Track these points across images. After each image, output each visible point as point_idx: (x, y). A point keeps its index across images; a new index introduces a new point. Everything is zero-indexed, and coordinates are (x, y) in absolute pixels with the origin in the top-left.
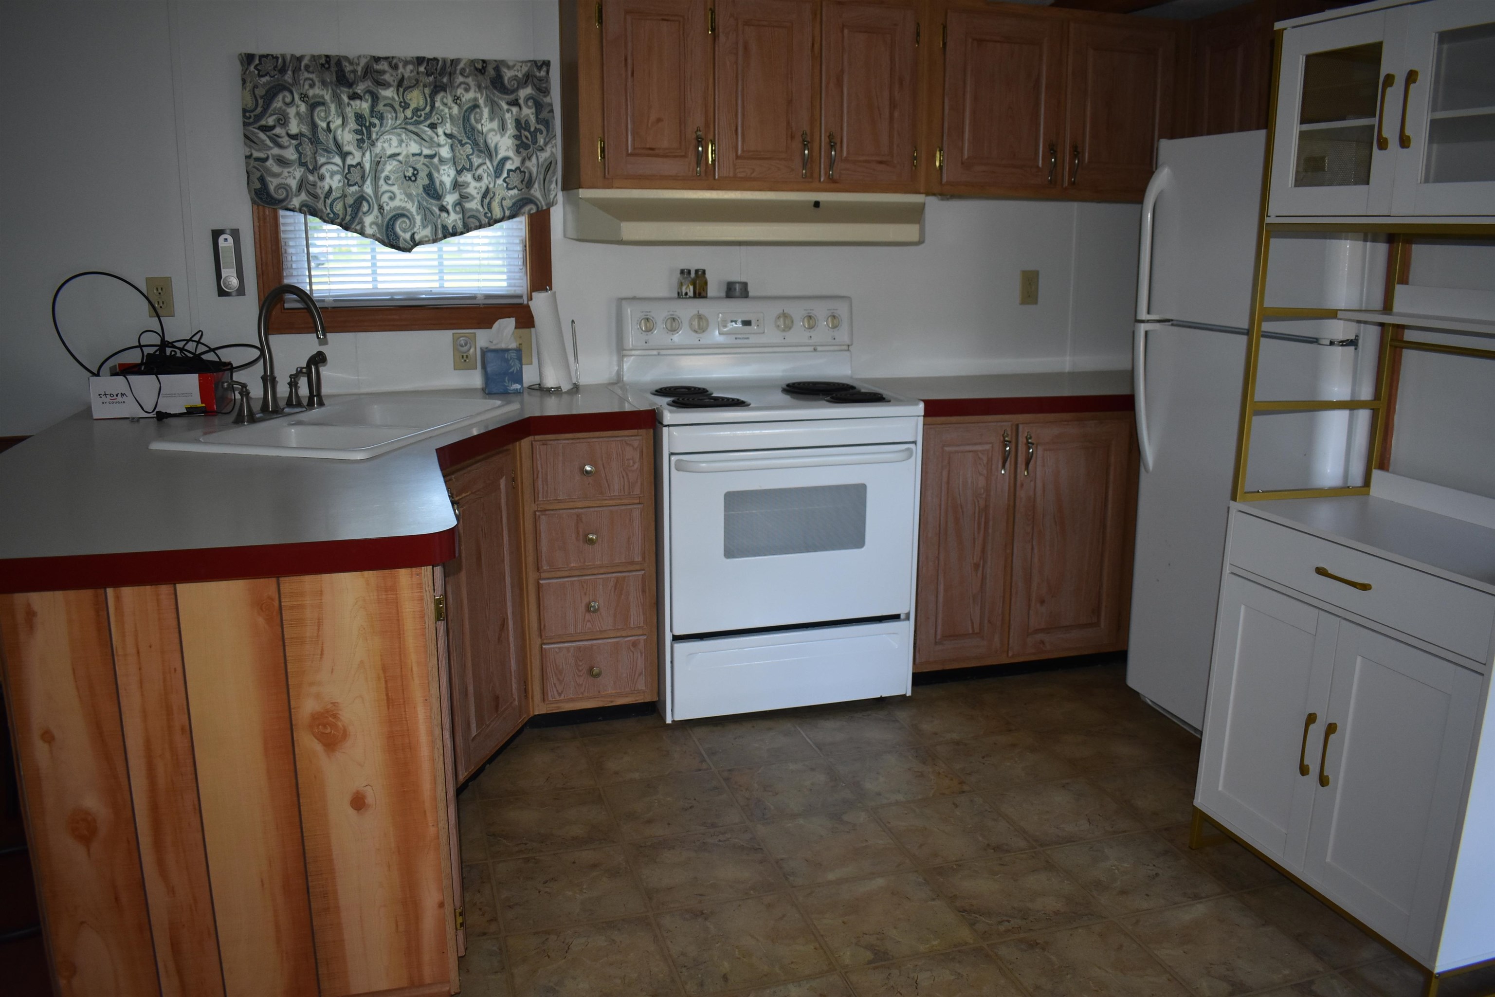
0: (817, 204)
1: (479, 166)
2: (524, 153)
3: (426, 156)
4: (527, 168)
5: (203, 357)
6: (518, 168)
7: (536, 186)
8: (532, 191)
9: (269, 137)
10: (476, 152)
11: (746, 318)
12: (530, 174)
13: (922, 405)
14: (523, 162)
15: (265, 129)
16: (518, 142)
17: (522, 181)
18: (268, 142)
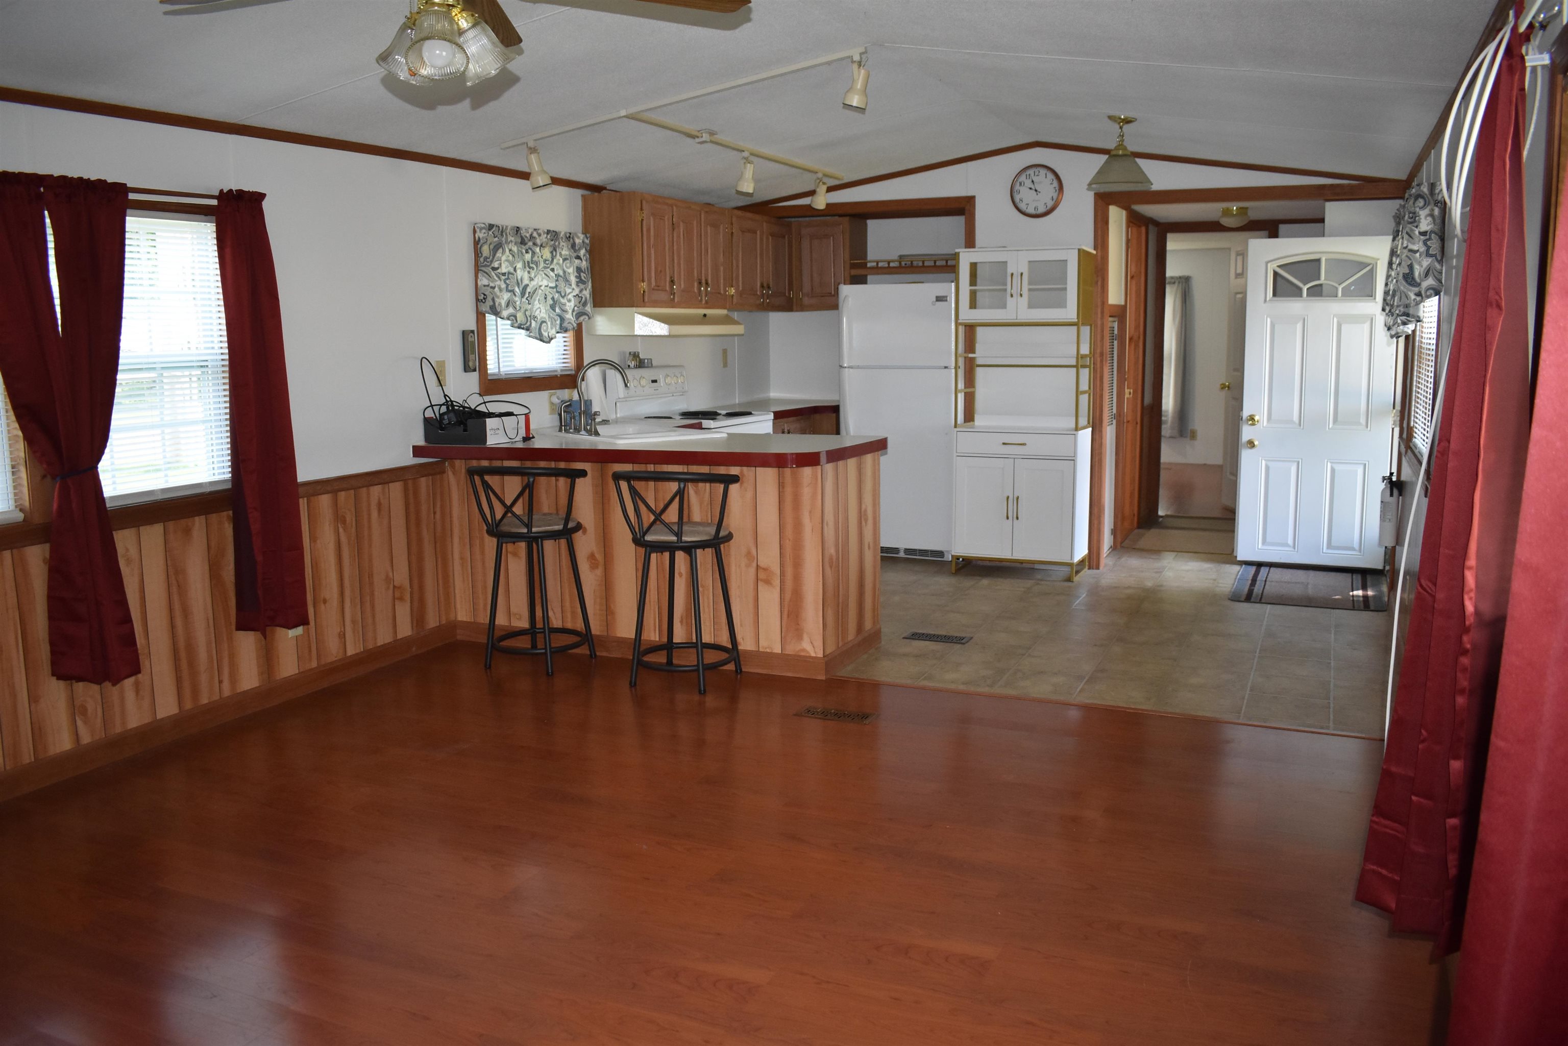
0: (705, 315)
1: (569, 294)
2: (582, 286)
3: (550, 287)
4: (584, 295)
5: (477, 409)
6: (577, 295)
7: (589, 305)
8: (586, 308)
9: (496, 274)
10: (567, 286)
11: (654, 379)
12: (586, 298)
13: (772, 414)
14: (581, 291)
15: (494, 269)
16: (578, 280)
17: (580, 302)
18: (495, 277)
